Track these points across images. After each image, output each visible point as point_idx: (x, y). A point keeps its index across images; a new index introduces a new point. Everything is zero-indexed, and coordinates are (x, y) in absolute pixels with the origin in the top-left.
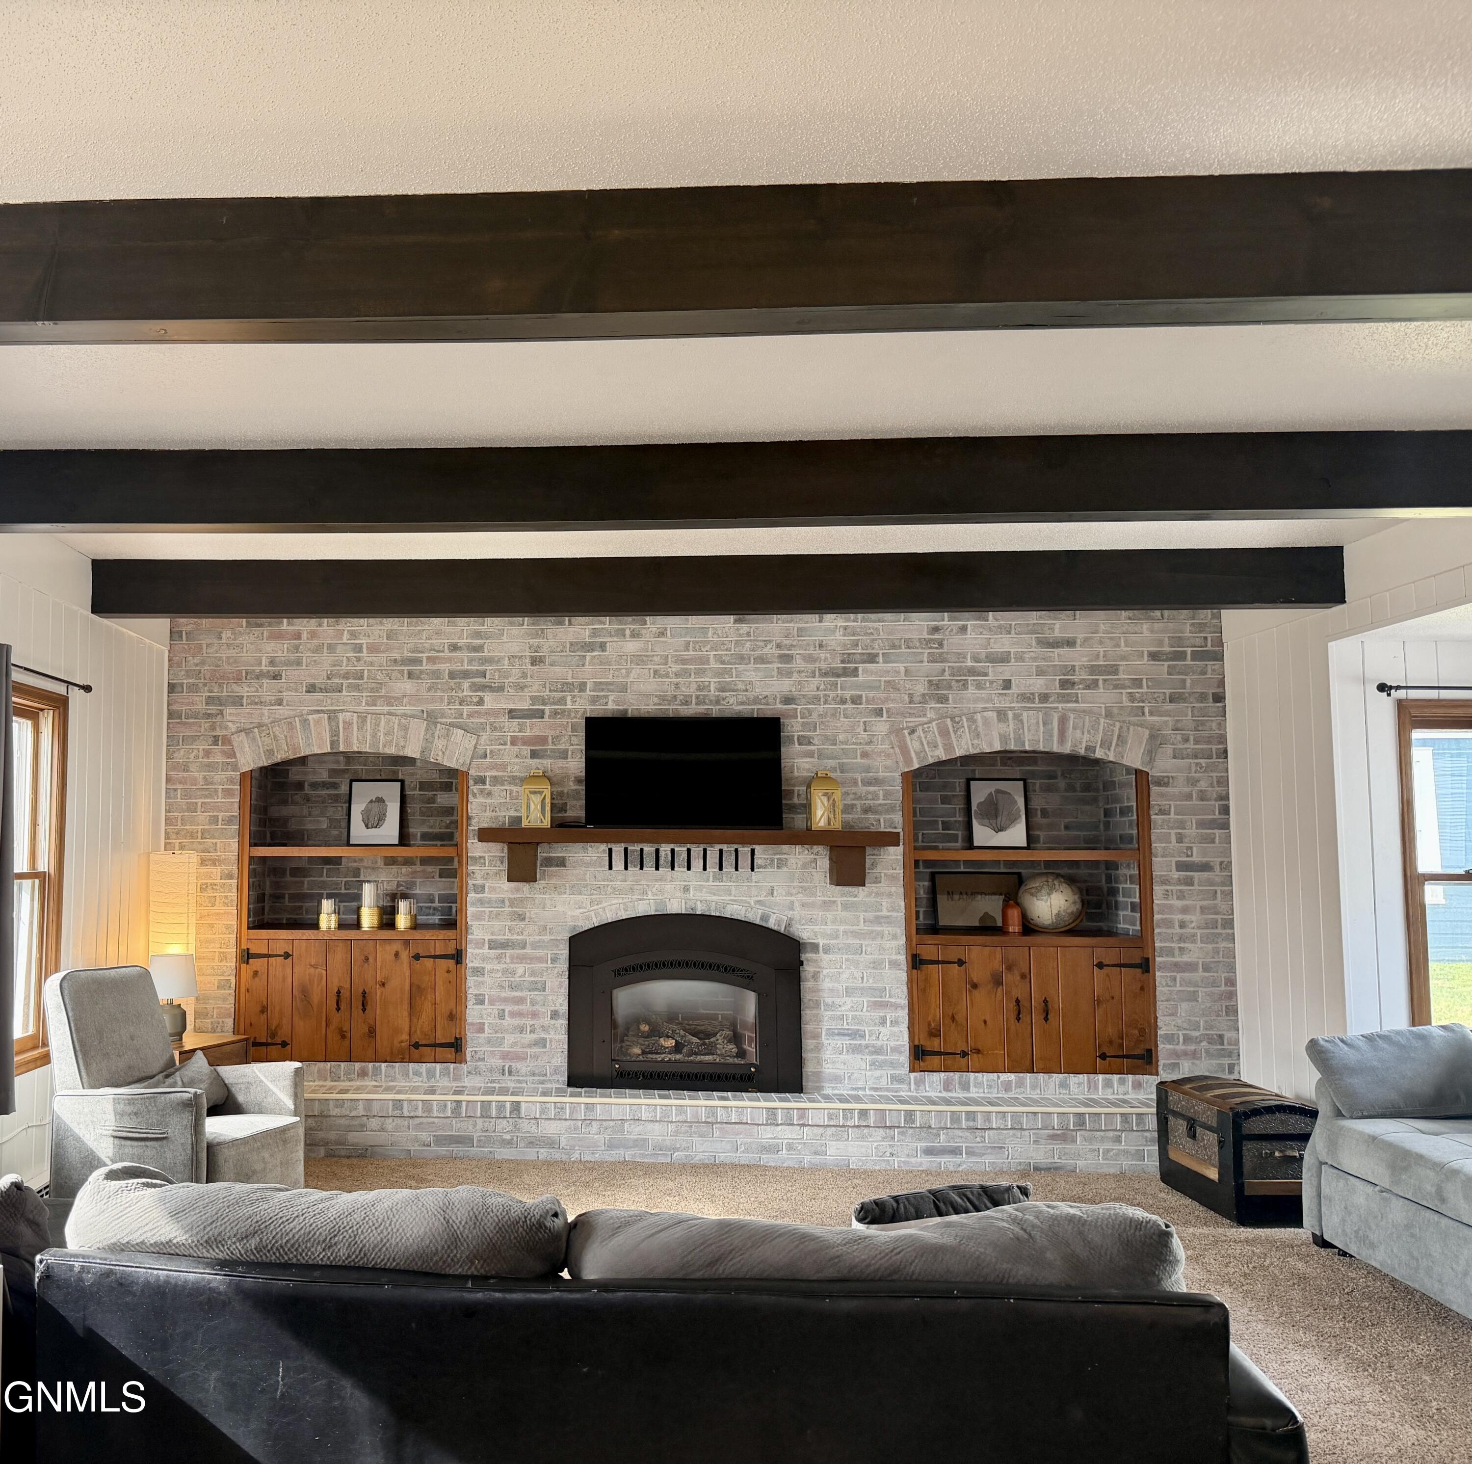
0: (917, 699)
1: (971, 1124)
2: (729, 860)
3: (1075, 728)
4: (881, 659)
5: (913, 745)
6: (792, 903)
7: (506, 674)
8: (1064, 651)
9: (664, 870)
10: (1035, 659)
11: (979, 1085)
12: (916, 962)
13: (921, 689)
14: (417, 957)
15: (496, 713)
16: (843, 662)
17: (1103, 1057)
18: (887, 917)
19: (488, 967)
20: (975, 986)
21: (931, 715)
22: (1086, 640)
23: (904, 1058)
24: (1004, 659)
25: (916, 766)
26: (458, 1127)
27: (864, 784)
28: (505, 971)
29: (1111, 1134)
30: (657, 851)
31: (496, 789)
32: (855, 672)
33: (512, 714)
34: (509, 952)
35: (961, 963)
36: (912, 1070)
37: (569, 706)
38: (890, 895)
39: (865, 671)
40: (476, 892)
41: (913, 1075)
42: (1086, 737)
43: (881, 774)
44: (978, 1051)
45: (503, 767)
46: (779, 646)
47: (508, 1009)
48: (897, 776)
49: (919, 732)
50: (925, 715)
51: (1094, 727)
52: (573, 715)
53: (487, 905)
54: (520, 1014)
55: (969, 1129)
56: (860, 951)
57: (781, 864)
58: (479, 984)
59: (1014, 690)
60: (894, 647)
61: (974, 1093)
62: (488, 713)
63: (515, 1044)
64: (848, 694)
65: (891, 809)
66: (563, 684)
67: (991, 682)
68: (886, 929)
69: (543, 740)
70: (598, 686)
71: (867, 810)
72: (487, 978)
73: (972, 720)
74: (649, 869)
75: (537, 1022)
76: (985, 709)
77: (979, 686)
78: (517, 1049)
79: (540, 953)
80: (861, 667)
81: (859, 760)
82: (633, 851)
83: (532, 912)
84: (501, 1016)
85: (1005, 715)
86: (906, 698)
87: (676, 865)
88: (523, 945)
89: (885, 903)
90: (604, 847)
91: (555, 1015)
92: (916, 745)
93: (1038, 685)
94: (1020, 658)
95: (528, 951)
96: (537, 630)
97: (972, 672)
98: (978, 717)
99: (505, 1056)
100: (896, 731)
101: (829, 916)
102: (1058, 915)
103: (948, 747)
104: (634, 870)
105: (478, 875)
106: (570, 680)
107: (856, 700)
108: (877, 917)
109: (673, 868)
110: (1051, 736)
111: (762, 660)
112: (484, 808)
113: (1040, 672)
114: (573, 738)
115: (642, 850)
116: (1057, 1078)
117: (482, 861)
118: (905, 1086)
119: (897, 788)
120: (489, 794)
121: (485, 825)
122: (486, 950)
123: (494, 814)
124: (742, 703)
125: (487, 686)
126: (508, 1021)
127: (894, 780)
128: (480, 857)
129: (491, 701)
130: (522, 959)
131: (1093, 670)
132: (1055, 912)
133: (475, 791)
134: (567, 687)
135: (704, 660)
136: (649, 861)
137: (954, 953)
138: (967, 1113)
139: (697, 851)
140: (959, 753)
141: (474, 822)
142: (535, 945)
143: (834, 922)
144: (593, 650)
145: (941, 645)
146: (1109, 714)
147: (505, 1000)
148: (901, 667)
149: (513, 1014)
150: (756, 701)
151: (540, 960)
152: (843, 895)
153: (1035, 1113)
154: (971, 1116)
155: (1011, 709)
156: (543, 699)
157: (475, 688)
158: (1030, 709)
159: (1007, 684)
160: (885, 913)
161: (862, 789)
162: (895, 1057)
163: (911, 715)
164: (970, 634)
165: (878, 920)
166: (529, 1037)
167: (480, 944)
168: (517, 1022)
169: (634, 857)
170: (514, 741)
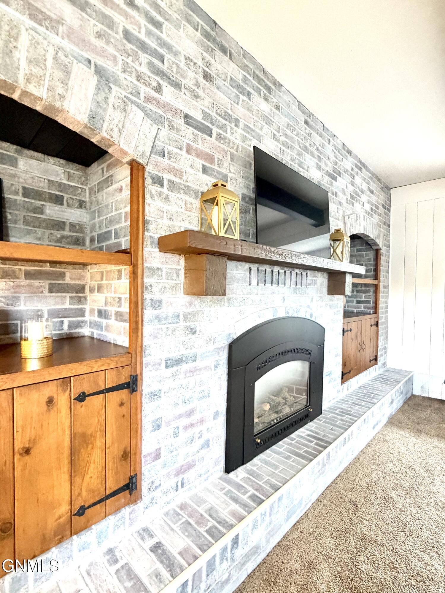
2: (299, 279)
5: (349, 225)
6: (317, 306)
9: (275, 286)
12: (344, 332)
14: (82, 398)
15: (175, 111)
17: (370, 361)
19: (165, 387)
20: (353, 340)
21: (352, 211)
23: (340, 380)
24: (363, 192)
28: (179, 388)
30: (272, 271)
31: (173, 196)
33: (187, 119)
34: (183, 368)
35: (351, 330)
36: (342, 384)
37: (228, 135)
39: (338, 180)
40: (154, 308)
41: (341, 387)
44: (352, 369)
45: (179, 173)
46: (317, 149)
47: (181, 424)
49: (350, 219)
50: (350, 210)
52: (231, 144)
53: (164, 322)
54: (191, 426)
57: (315, 283)
58: (156, 409)
62: (165, 106)
63: (187, 455)
67: (361, 202)
68: (338, 317)
69: (210, 158)
72: (163, 400)
74: (268, 285)
75: (203, 427)
76: (361, 213)
78: (189, 459)
79: (206, 362)
82: (262, 271)
84: (176, 434)
87: (280, 282)
88: (194, 358)
89: (339, 304)
90: (247, 266)
91: (216, 415)
93: (368, 207)
95: (199, 363)
96: (208, 46)
97: (358, 194)
99: (179, 472)
100: (344, 215)
101: (326, 312)
103: (355, 228)
104: (262, 285)
105: (156, 289)
106: (229, 111)
109: (278, 284)
111: (312, 154)
112: (161, 214)
113: (368, 202)
114: (232, 167)
115: (265, 270)
117: (160, 273)
118: (340, 394)
121: (164, 234)
122: (163, 370)
123: (171, 223)
125: (165, 75)
126: (182, 436)
128: (158, 269)
130: (193, 372)
133: (154, 192)
134: (227, 116)
136: (268, 278)
137: (350, 326)
139: (288, 273)
140: (357, 232)
141: (151, 227)
144: (244, 95)
147: (180, 417)
149: (185, 428)
155: (365, 216)
156: (212, 119)
159: (364, 204)
160: (339, 309)
163: (347, 209)
166: (198, 443)
167: (157, 365)
168: (190, 432)
169: (262, 275)
170: (189, 151)
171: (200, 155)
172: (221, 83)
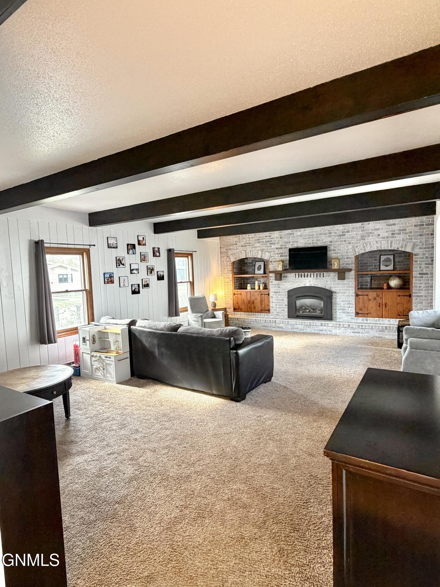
0: (358, 239)
1: (362, 327)
2: (318, 275)
3: (394, 244)
4: (350, 232)
5: (357, 250)
6: (331, 284)
7: (275, 241)
8: (393, 226)
9: (306, 278)
10: (385, 229)
11: (370, 320)
12: (357, 295)
13: (359, 237)
14: (262, 294)
15: (274, 248)
16: (342, 233)
17: (399, 315)
18: (351, 286)
19: (274, 296)
20: (370, 300)
21: (361, 243)
22: (398, 223)
23: (354, 314)
24: (378, 229)
25: (357, 254)
26: (266, 324)
27: (346, 259)
28: (277, 297)
29: (394, 331)
30: (304, 274)
31: (274, 263)
32: (345, 235)
33: (277, 248)
34: (277, 294)
35: (367, 295)
36: (355, 317)
37: (287, 246)
38: (352, 281)
39: (347, 235)
40: (270, 283)
41: (356, 318)
42: (397, 246)
43: (350, 256)
44: (370, 313)
45: (275, 259)
46: (329, 231)
47: (278, 304)
48: (354, 256)
49: (358, 247)
50: (360, 243)
51: (399, 244)
52: (287, 248)
53: (273, 285)
54: (280, 305)
55: (361, 328)
56: (345, 293)
57: (329, 276)
58: (272, 300)
59: (381, 236)
60: (353, 229)
61: (369, 322)
62: (272, 249)
63: (279, 310)
64: (343, 240)
65: (352, 264)
66: (286, 242)
67: (375, 235)
68: (351, 289)
69: (282, 253)
70: (293, 242)
71: (347, 264)
72: (274, 299)
73: (370, 243)
74: (303, 278)
75: (283, 307)
76: (374, 241)
77: (372, 236)
79: (283, 294)
80: (346, 234)
81: (346, 254)
83: (281, 286)
84: (276, 305)
85: (378, 242)
86: (356, 240)
88: (280, 292)
89: (351, 283)
90: (294, 274)
91: (285, 305)
92: (358, 250)
93: (386, 235)
94: (382, 229)
97: (371, 233)
98: (372, 243)
99: (277, 312)
100: (353, 247)
101: (339, 286)
102: (395, 285)
103: (365, 250)
104: (300, 278)
105: (271, 279)
107: (345, 241)
109: (307, 277)
110: (389, 246)
111: (325, 234)
112: (272, 267)
113: (387, 232)
116: (388, 319)
117: (272, 277)
118: (354, 320)
119: (354, 259)
120: (273, 264)
121: (272, 270)
122: (273, 293)
123: (274, 268)
124: (321, 243)
125: (272, 243)
126: (277, 306)
127: (353, 257)
129: (273, 246)
130: (279, 295)
131: (400, 230)
132: (394, 284)
133: (270, 264)
134: (287, 242)
135: (314, 235)
136: (303, 276)
137: (366, 293)
138: (361, 325)
139: (312, 274)
140: (367, 251)
141: (270, 270)
142: (282, 292)
143: (340, 287)
144: (291, 235)
145: (364, 228)
146: (403, 240)
147: (277, 302)
148: (355, 233)
149: (278, 305)
150: (324, 243)
151: (283, 295)
152: (342, 282)
153: (376, 326)
154: (362, 326)
155: (379, 240)
156: (282, 245)
157: (270, 244)
158: (384, 240)
159: (379, 235)
161: (346, 260)
162: (352, 314)
163: (357, 243)
164: (370, 225)
165: (349, 287)
166: (281, 309)
167: (272, 292)
168: (279, 306)
169: (300, 275)
170: (277, 254)
171: (279, 254)
172: (285, 236)
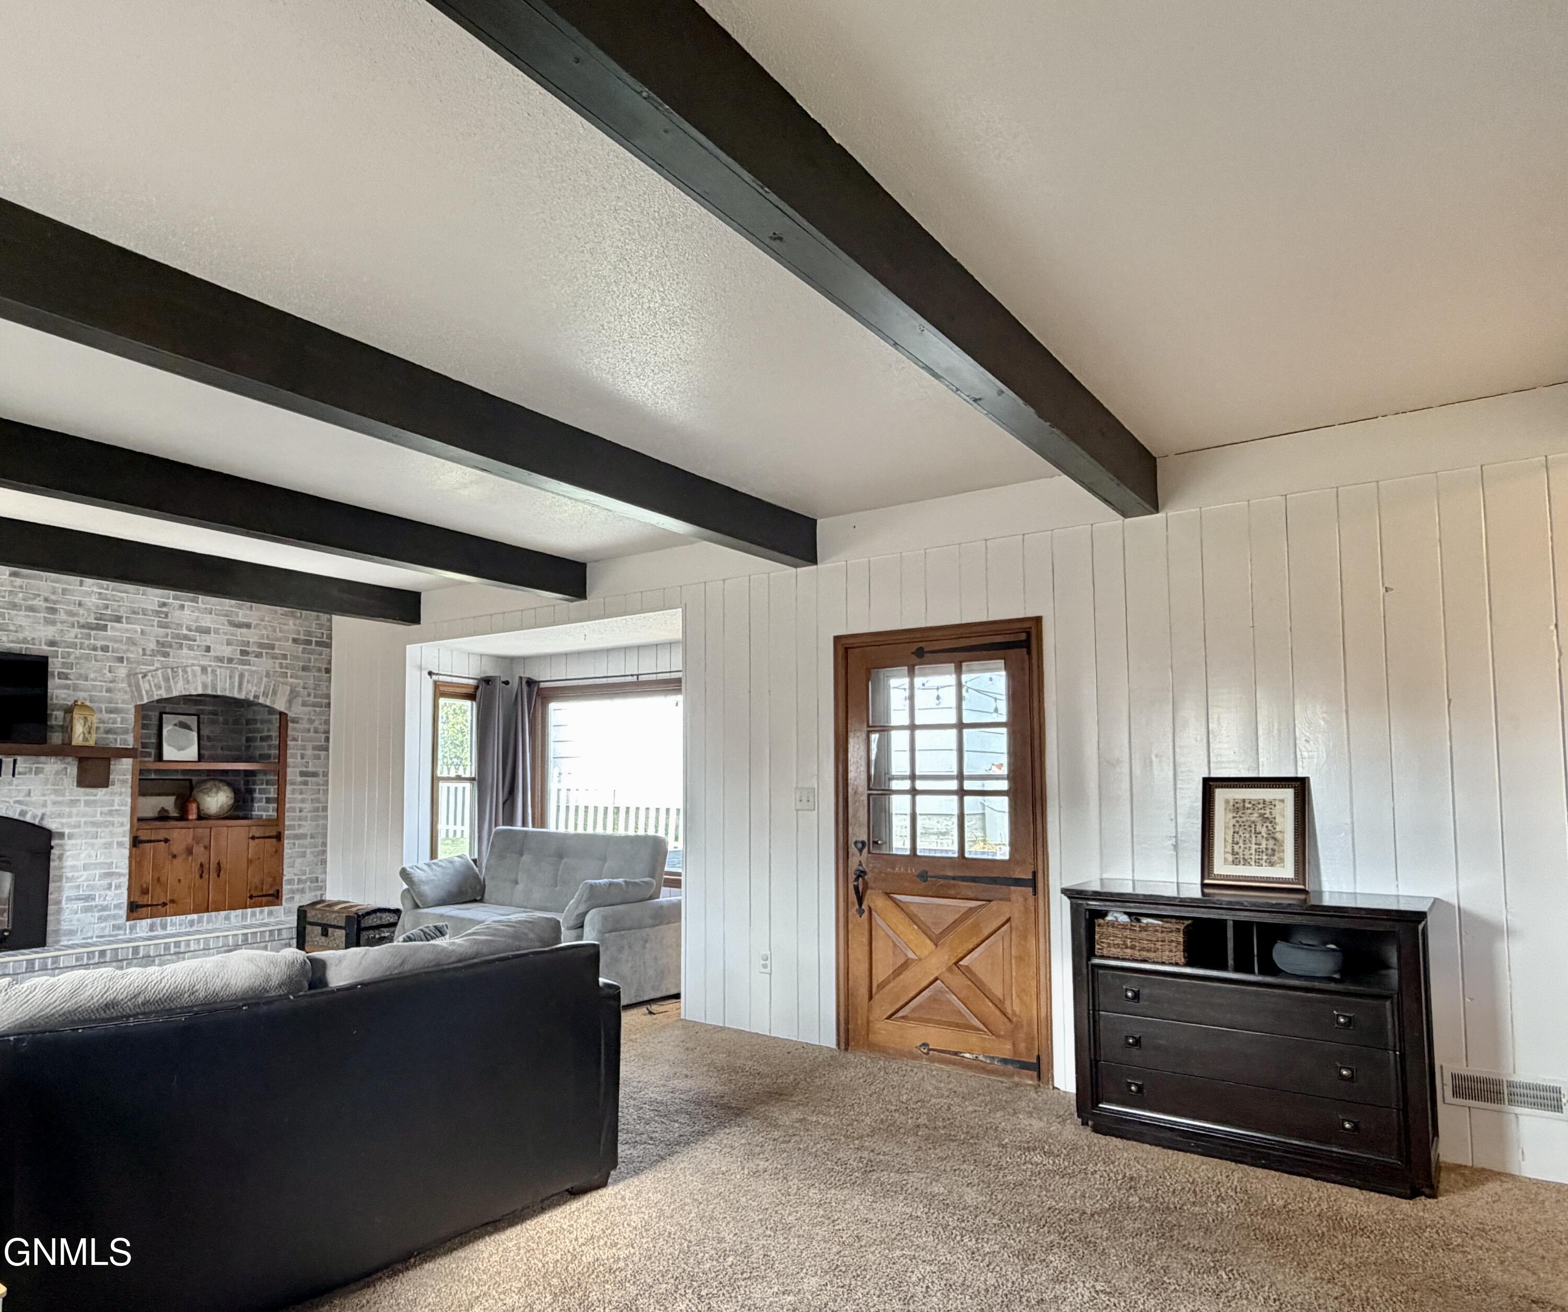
0: (148, 652)
3: (248, 682)
4: (124, 620)
5: (145, 686)
6: (46, 802)
8: (244, 631)
10: (225, 634)
11: (173, 924)
12: (136, 842)
13: (152, 646)
16: (97, 619)
17: (251, 897)
18: (117, 810)
20: (174, 856)
21: (157, 665)
23: (123, 912)
24: (207, 631)
25: (145, 701)
27: (107, 712)
32: (105, 628)
35: (166, 841)
36: (128, 919)
38: (121, 794)
39: (112, 628)
41: (128, 923)
42: (254, 688)
43: (120, 705)
44: (174, 902)
48: (131, 708)
49: (149, 677)
50: (153, 665)
51: (260, 683)
56: (95, 836)
57: (39, 771)
59: (212, 653)
60: (134, 613)
61: (170, 930)
64: (99, 644)
65: (126, 731)
67: (198, 646)
68: (117, 819)
71: (108, 731)
73: (185, 672)
76: (193, 665)
77: (190, 648)
80: (109, 624)
81: (104, 694)
85: (206, 669)
86: (141, 651)
89: (117, 799)
92: (147, 686)
93: (227, 651)
94: (217, 631)
97: (186, 638)
98: (189, 669)
100: (131, 675)
101: (74, 811)
103: (169, 689)
107: (104, 649)
108: (111, 811)
110: (234, 687)
113: (229, 643)
116: (223, 913)
118: (122, 932)
119: (131, 716)
127: (128, 710)
131: (261, 645)
137: (162, 834)
140: (175, 693)
143: (77, 816)
145: (167, 616)
146: (268, 675)
148: (138, 628)
152: (85, 795)
155: (210, 666)
158: (220, 667)
159: (208, 649)
160: (116, 807)
161: (106, 716)
162: (117, 911)
163: (144, 664)
164: (187, 612)
165: (110, 813)
